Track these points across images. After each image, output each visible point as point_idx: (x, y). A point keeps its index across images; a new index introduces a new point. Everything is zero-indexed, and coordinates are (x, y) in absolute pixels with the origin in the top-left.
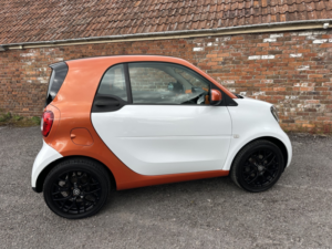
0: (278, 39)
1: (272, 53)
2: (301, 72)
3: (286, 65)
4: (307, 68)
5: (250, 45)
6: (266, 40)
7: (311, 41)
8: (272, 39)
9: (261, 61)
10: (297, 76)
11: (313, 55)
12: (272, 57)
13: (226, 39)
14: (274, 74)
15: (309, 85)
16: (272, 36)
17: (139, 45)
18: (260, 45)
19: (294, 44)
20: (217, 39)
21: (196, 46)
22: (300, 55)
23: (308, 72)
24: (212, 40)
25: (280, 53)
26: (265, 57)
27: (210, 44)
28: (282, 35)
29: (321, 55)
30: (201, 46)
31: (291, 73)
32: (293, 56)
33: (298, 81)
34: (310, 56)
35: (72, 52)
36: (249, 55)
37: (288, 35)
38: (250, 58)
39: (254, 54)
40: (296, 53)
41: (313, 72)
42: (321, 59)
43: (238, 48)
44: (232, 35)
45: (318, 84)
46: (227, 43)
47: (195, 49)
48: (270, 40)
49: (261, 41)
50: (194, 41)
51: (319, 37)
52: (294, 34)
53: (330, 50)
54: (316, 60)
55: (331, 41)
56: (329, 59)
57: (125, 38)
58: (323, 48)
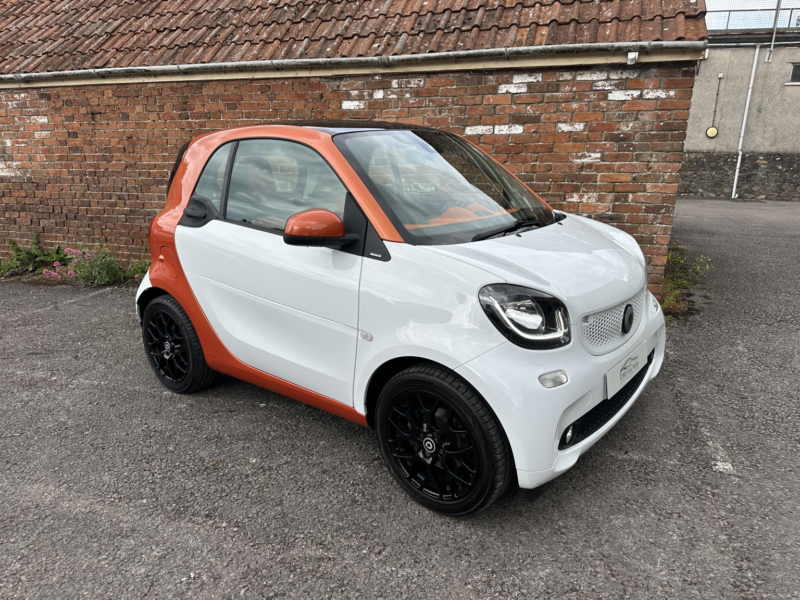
0: (530, 85)
1: (517, 119)
2: (582, 167)
3: (550, 149)
4: (594, 157)
5: (469, 99)
6: (503, 89)
7: (604, 95)
8: (517, 85)
9: (494, 139)
10: (574, 178)
11: (610, 127)
12: (518, 129)
13: (414, 83)
14: (522, 169)
15: (601, 199)
16: (517, 79)
17: (219, 89)
18: (491, 99)
19: (567, 101)
20: (395, 83)
21: (349, 98)
22: (579, 127)
23: (598, 168)
24: (386, 87)
25: (535, 120)
26: (502, 130)
27: (379, 95)
28: (539, 77)
29: (626, 128)
30: (360, 98)
31: (559, 170)
32: (565, 127)
33: (576, 189)
34: (602, 130)
36: (465, 124)
37: (552, 79)
38: (470, 131)
39: (478, 122)
40: (571, 121)
41: (609, 169)
42: (627, 137)
43: (442, 106)
44: (428, 74)
45: (621, 196)
46: (417, 93)
47: (347, 105)
48: (513, 89)
49: (494, 90)
50: (343, 86)
51: (622, 85)
52: (567, 76)
53: (646, 117)
54: (616, 139)
55: (650, 95)
56: (645, 138)
57: (186, 72)
58: (630, 110)
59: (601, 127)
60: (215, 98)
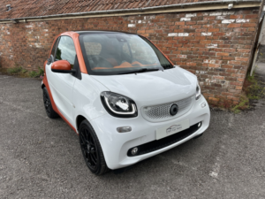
0: (192, 18)
1: (187, 31)
2: (210, 50)
3: (198, 42)
4: (215, 46)
5: (170, 23)
6: (182, 19)
7: (220, 21)
8: (187, 18)
9: (178, 38)
10: (206, 54)
11: (222, 34)
12: (187, 35)
13: (151, 17)
14: (187, 50)
15: (217, 62)
16: (187, 15)
17: (92, 20)
18: (177, 23)
19: (205, 24)
20: (145, 18)
21: (130, 23)
22: (210, 34)
23: (216, 50)
24: (142, 19)
25: (193, 31)
26: (181, 35)
27: (140, 22)
28: (195, 15)
29: (228, 35)
30: (134, 23)
31: (201, 50)
32: (204, 34)
33: (207, 58)
34: (218, 35)
35: (53, 25)
36: (168, 32)
37: (200, 15)
38: (170, 35)
39: (173, 32)
40: (207, 32)
41: (221, 50)
42: (228, 38)
43: (160, 26)
44: (156, 14)
45: (224, 62)
46: (152, 21)
47: (130, 25)
48: (185, 19)
49: (179, 20)
50: (129, 19)
51: (228, 17)
52: (206, 14)
53: (237, 30)
54: (224, 39)
55: (239, 21)
56: (236, 38)
57: (83, 15)
58: (230, 27)
59: (218, 34)
60: (91, 23)
